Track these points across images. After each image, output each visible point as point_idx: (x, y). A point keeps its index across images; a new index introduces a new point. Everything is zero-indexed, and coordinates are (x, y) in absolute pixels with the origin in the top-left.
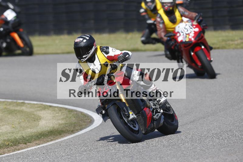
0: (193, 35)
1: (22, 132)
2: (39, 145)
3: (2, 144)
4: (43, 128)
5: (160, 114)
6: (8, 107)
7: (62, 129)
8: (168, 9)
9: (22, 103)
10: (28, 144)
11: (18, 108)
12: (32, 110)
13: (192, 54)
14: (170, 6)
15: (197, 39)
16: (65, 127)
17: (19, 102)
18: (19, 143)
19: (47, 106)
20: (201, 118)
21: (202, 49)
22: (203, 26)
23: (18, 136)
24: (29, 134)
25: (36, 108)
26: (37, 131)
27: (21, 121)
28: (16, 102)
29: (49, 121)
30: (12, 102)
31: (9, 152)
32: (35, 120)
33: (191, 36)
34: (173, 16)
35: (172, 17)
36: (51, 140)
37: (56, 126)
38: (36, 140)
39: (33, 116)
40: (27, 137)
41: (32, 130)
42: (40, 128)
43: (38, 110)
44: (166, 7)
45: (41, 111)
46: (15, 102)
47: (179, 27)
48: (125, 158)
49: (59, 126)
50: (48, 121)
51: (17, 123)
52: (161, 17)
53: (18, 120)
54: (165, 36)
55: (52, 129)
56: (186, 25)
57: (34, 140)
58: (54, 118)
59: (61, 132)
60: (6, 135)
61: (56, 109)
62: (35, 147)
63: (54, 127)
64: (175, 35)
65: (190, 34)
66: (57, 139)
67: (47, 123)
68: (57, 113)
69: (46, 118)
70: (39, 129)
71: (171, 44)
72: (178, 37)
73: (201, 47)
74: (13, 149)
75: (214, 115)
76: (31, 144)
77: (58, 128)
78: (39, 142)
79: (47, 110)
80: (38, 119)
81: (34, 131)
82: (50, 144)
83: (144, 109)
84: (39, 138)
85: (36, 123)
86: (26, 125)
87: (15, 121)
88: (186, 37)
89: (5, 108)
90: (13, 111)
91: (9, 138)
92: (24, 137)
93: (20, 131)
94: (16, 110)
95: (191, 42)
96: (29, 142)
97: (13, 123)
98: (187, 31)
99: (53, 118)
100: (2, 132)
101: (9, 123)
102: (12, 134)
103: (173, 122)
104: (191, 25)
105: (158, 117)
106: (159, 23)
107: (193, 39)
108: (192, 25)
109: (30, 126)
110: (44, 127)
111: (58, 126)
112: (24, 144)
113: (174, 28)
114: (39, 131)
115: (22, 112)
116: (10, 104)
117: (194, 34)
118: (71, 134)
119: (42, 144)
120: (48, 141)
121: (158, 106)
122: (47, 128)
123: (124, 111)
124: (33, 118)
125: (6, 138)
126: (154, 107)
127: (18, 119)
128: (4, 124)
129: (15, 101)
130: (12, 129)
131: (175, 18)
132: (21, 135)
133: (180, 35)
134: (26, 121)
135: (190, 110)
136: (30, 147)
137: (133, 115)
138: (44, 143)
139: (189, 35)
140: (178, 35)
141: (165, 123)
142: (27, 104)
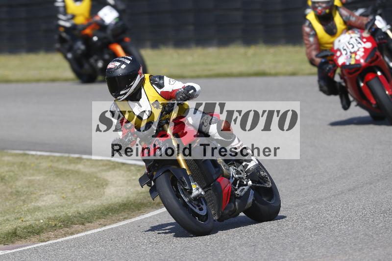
0: (362, 54)
1: (78, 206)
2: (105, 225)
3: (45, 224)
4: (111, 199)
5: (246, 188)
6: (56, 165)
7: (142, 201)
8: (322, 12)
9: (78, 158)
10: (87, 224)
11: (72, 167)
12: (93, 170)
13: (362, 84)
14: (326, 8)
15: (369, 60)
16: (146, 197)
17: (73, 158)
18: (73, 223)
19: (118, 163)
20: (367, 184)
21: (378, 76)
22: (379, 39)
23: (71, 211)
24: (88, 208)
25: (100, 166)
26: (102, 204)
27: (75, 187)
28: (68, 157)
29: (122, 188)
30: (61, 157)
31: (56, 237)
32: (98, 187)
33: (359, 55)
34: (332, 23)
35: (329, 25)
36: (125, 219)
37: (132, 196)
38: (100, 218)
39: (95, 180)
40: (86, 213)
41: (93, 202)
42: (107, 199)
43: (102, 170)
44: (320, 8)
45: (109, 171)
46: (66, 158)
47: (339, 41)
48: (243, 247)
49: (137, 196)
50: (119, 188)
51: (70, 191)
52: (311, 26)
53: (71, 187)
54: (317, 56)
55: (125, 200)
56: (351, 38)
57: (96, 218)
58: (129, 182)
59: (140, 206)
60: (52, 210)
61: (132, 168)
62: (99, 230)
63: (128, 198)
64: (333, 55)
65: (358, 53)
66: (134, 216)
67: (117, 192)
68: (133, 175)
69: (116, 182)
70: (105, 201)
71: (328, 68)
72: (338, 57)
73: (376, 73)
74: (63, 232)
75: (386, 179)
76: (92, 224)
77: (136, 199)
78: (105, 221)
79: (117, 170)
80: (103, 184)
81: (96, 204)
82: (123, 225)
83: (218, 180)
84: (105, 215)
85: (100, 191)
86: (84, 194)
87: (66, 187)
88: (351, 57)
89: (51, 166)
90: (63, 172)
91: (56, 214)
92: (80, 214)
93: (74, 203)
94: (69, 170)
95: (358, 66)
96: (89, 222)
97: (63, 192)
98: (353, 47)
99: (127, 184)
100: (45, 206)
101: (56, 191)
102: (62, 209)
103: (270, 201)
104: (359, 38)
105: (243, 193)
106: (309, 35)
107: (362, 61)
108: (362, 38)
109: (90, 195)
110: (113, 197)
111: (135, 195)
112: (80, 224)
113: (333, 43)
114: (104, 204)
115: (77, 172)
116: (59, 159)
117: (364, 52)
118: (157, 209)
119: (110, 224)
120: (119, 220)
121: (244, 175)
122: (118, 200)
123: (183, 183)
124: (96, 183)
125: (51, 215)
126: (237, 176)
127: (70, 185)
128: (49, 192)
129: (66, 155)
130: (62, 201)
131: (335, 27)
132: (75, 209)
133: (341, 54)
134: (84, 188)
135: (348, 170)
136: (90, 230)
137: (198, 189)
138: (113, 223)
139: (356, 55)
140: (338, 54)
141: (256, 202)
142: (85, 160)
